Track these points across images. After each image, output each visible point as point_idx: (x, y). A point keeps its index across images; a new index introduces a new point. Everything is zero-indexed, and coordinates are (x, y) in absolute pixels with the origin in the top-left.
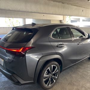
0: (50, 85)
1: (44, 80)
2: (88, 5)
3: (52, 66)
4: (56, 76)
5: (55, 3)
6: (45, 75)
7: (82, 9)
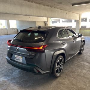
0: (59, 74)
1: (56, 70)
2: (71, 9)
3: (60, 59)
4: (62, 67)
5: (45, 7)
6: (56, 66)
7: (65, 12)
